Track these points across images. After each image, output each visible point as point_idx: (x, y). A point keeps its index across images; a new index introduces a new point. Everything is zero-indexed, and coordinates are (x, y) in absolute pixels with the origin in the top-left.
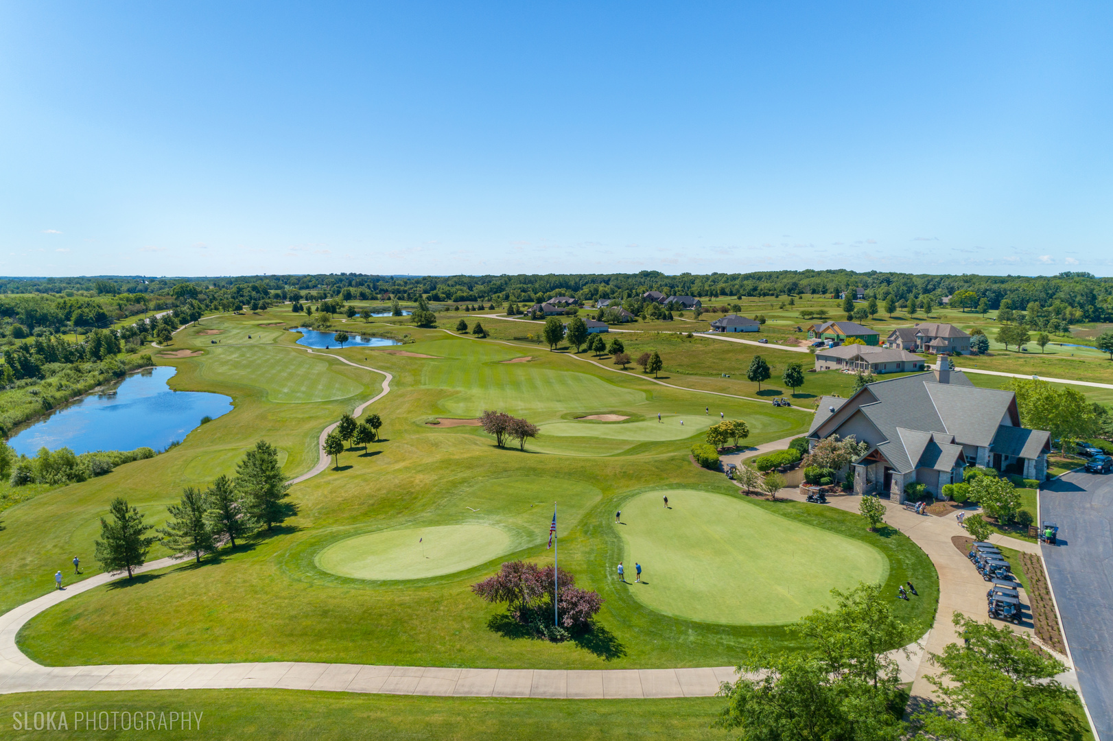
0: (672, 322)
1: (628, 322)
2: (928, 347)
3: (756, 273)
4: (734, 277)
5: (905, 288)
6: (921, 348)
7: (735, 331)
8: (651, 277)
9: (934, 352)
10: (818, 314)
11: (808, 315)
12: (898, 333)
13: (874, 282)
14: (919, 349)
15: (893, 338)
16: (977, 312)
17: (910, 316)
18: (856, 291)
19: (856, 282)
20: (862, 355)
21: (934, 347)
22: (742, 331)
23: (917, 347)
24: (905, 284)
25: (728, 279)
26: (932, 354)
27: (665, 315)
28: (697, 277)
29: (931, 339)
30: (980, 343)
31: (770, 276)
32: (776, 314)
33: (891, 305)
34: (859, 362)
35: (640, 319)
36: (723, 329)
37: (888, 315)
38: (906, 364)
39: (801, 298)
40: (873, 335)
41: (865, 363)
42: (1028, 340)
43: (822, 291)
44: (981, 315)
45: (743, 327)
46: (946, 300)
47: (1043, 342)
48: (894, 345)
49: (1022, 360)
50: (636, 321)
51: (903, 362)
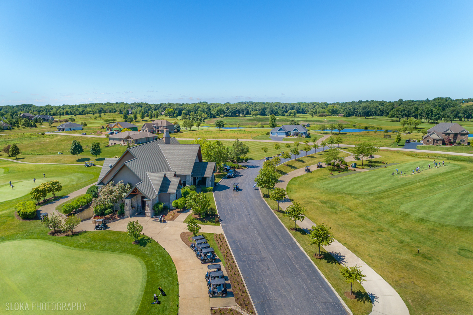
0: (36, 128)
1: (8, 129)
2: (158, 131)
3: (84, 104)
4: (73, 107)
5: (148, 109)
6: (156, 131)
7: (70, 130)
8: (28, 107)
9: (161, 133)
10: (112, 120)
11: (108, 121)
12: (145, 126)
13: (135, 107)
14: (155, 132)
15: (144, 128)
16: (174, 117)
17: (150, 119)
18: (128, 110)
19: (128, 107)
20: (130, 136)
21: (160, 131)
22: (74, 130)
23: (154, 131)
24: (147, 107)
25: (70, 107)
26: (160, 134)
27: (31, 124)
28: (54, 107)
29: (159, 127)
30: (177, 128)
31: (91, 106)
32: (93, 122)
33: (142, 115)
34: (129, 139)
35: (16, 128)
36: (64, 130)
37: (142, 120)
38: (150, 138)
39: (105, 114)
40: (136, 127)
41: (132, 139)
42: (193, 125)
43: (114, 111)
44: (176, 118)
45: (74, 128)
46: (163, 113)
47: (198, 126)
48: (145, 131)
49: (193, 133)
50: (13, 129)
51: (149, 138)
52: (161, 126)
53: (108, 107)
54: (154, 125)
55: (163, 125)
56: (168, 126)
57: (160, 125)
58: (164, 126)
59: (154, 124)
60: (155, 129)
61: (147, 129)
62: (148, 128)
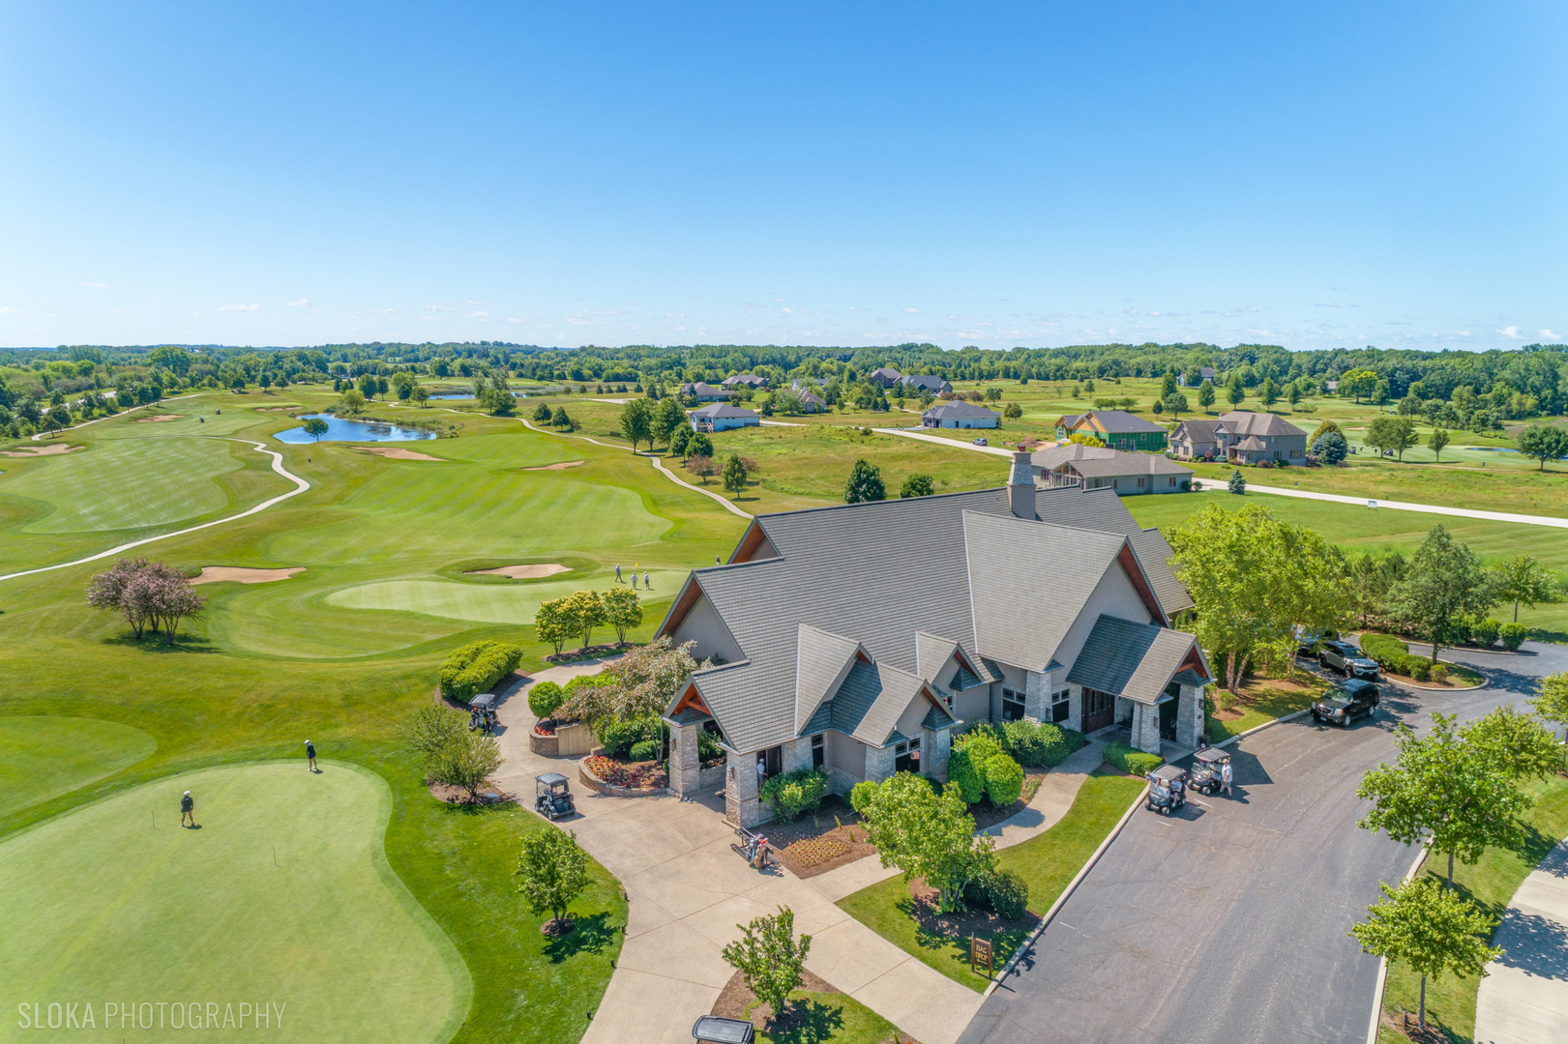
2: (1234, 453)
6: (1224, 453)
7: (957, 426)
9: (1243, 461)
10: (1122, 404)
11: (1106, 406)
13: (1231, 359)
17: (1265, 407)
18: (1199, 372)
21: (1243, 453)
22: (968, 427)
26: (1240, 464)
27: (876, 402)
30: (1331, 446)
33: (1235, 391)
35: (834, 408)
36: (937, 423)
37: (1233, 406)
42: (1414, 441)
43: (1151, 373)
46: (1332, 385)
47: (1439, 443)
48: (1181, 449)
50: (828, 411)
52: (1247, 436)
53: (1145, 357)
54: (1221, 431)
55: (1254, 431)
56: (1276, 437)
57: (1243, 430)
58: (1260, 438)
59: (1220, 427)
60: (1224, 445)
61: (1188, 443)
62: (1192, 438)
